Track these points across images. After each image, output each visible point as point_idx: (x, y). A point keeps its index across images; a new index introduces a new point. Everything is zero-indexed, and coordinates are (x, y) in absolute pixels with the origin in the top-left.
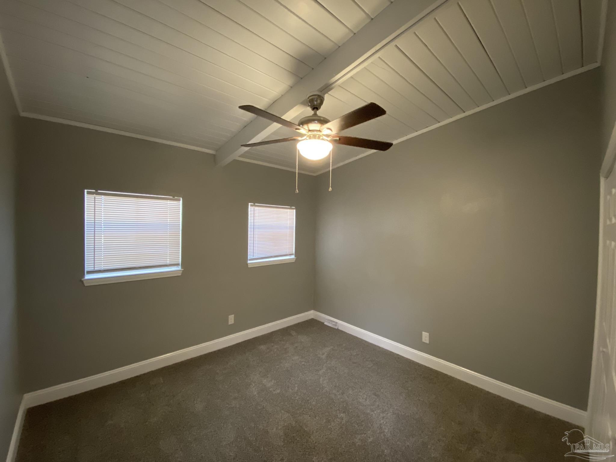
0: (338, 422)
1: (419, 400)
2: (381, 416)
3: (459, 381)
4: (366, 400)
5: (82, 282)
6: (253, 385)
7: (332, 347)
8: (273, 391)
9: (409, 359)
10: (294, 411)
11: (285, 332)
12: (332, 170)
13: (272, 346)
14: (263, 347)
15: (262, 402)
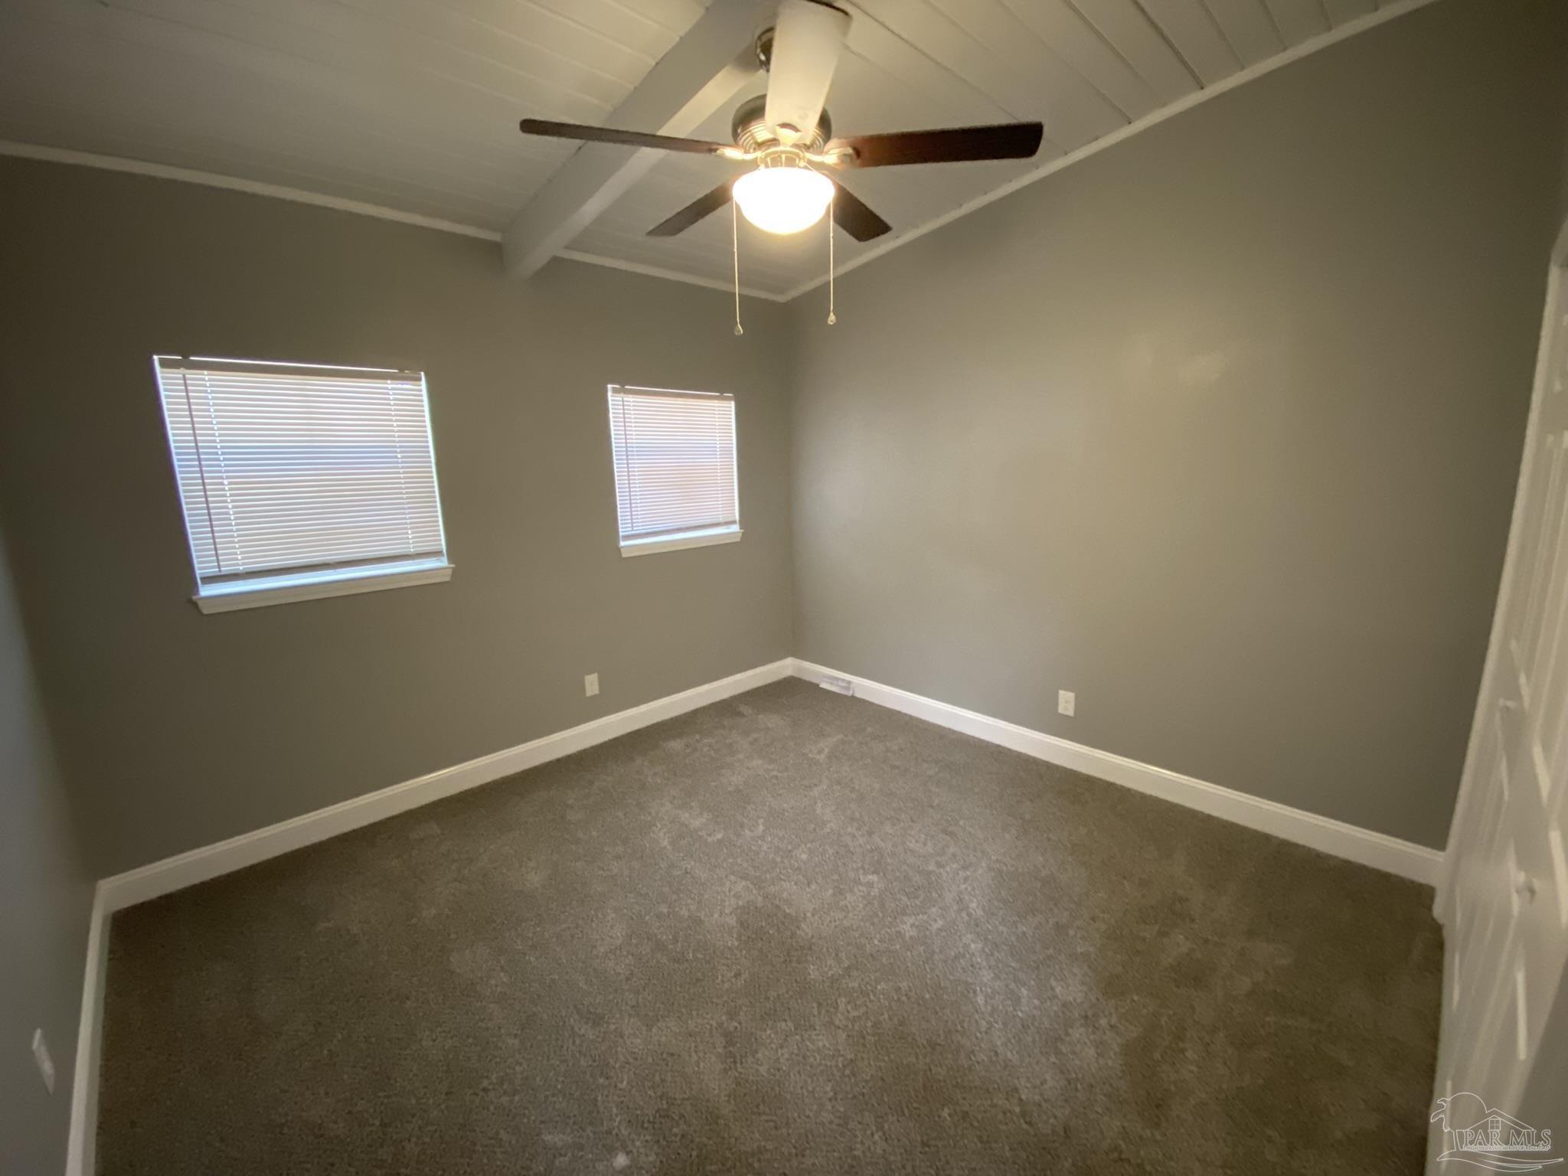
0: (862, 893)
1: (1049, 839)
2: (960, 875)
3: (1143, 797)
4: (925, 844)
5: (195, 605)
6: (657, 827)
7: (840, 736)
8: (705, 837)
9: (1025, 755)
10: (757, 874)
11: (725, 709)
12: (834, 279)
13: (698, 741)
14: (676, 745)
15: (683, 860)
